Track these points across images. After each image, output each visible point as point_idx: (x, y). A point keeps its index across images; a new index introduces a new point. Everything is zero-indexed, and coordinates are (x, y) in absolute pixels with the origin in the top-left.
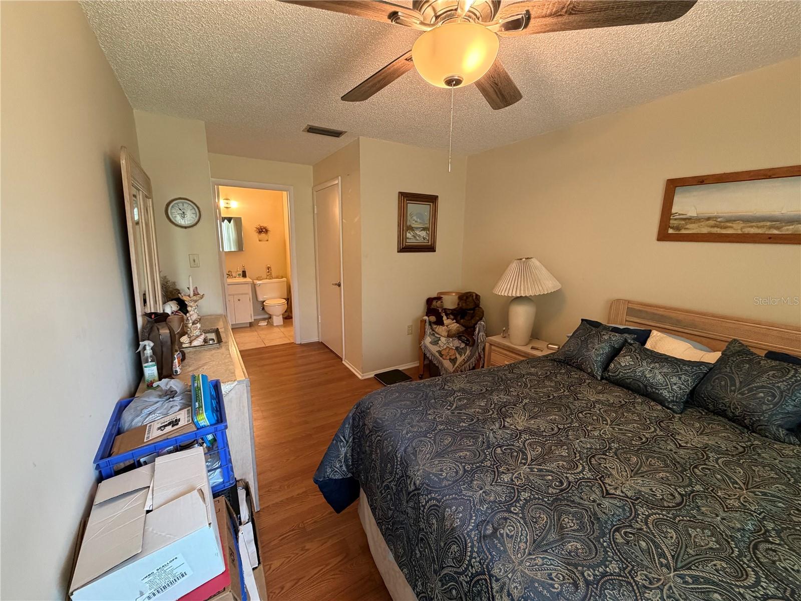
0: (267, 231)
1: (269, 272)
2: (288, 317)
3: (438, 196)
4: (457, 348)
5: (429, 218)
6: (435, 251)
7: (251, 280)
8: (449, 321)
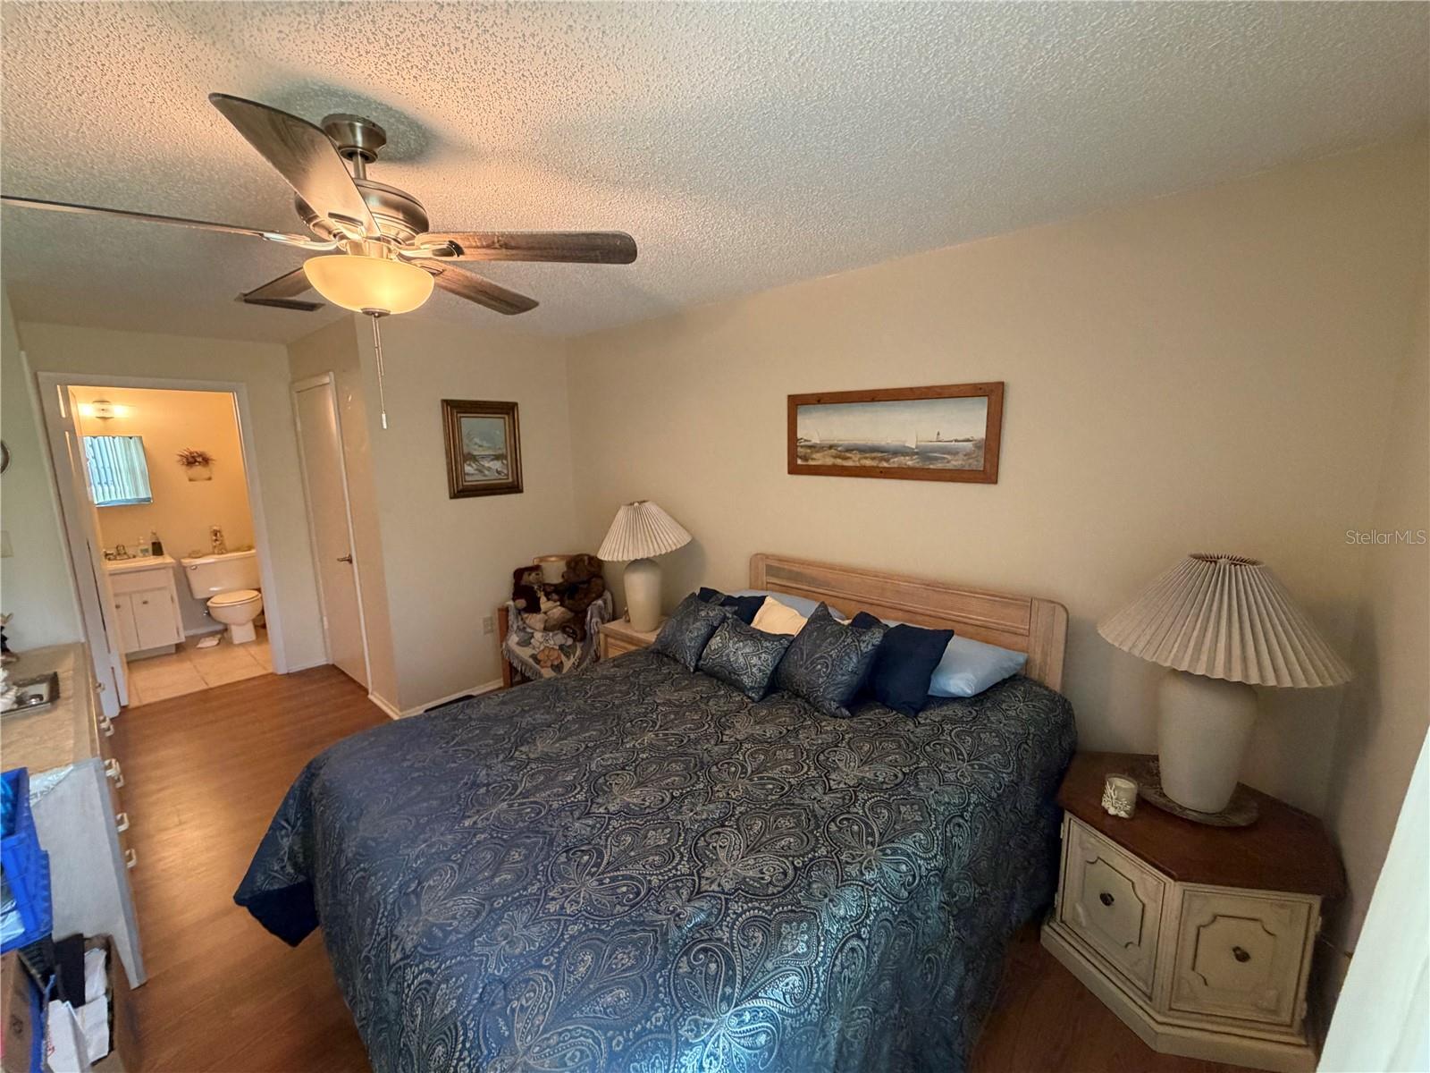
0: (206, 461)
1: (216, 540)
2: (260, 625)
3: (516, 404)
4: (561, 647)
5: (504, 437)
6: (521, 491)
7: (173, 561)
8: (550, 604)
